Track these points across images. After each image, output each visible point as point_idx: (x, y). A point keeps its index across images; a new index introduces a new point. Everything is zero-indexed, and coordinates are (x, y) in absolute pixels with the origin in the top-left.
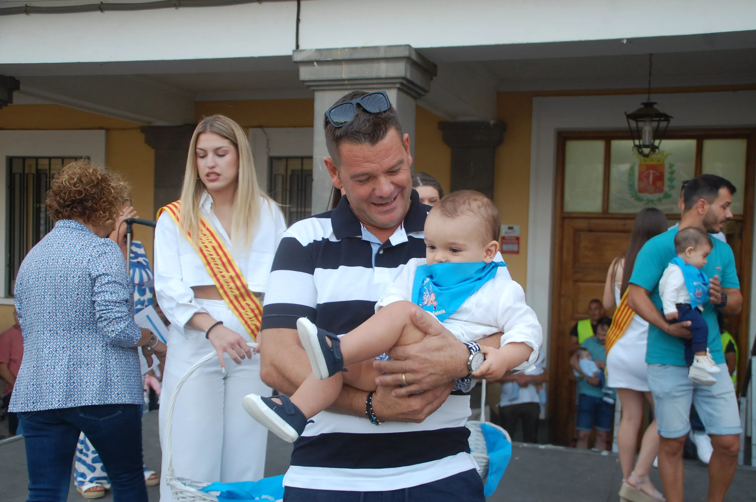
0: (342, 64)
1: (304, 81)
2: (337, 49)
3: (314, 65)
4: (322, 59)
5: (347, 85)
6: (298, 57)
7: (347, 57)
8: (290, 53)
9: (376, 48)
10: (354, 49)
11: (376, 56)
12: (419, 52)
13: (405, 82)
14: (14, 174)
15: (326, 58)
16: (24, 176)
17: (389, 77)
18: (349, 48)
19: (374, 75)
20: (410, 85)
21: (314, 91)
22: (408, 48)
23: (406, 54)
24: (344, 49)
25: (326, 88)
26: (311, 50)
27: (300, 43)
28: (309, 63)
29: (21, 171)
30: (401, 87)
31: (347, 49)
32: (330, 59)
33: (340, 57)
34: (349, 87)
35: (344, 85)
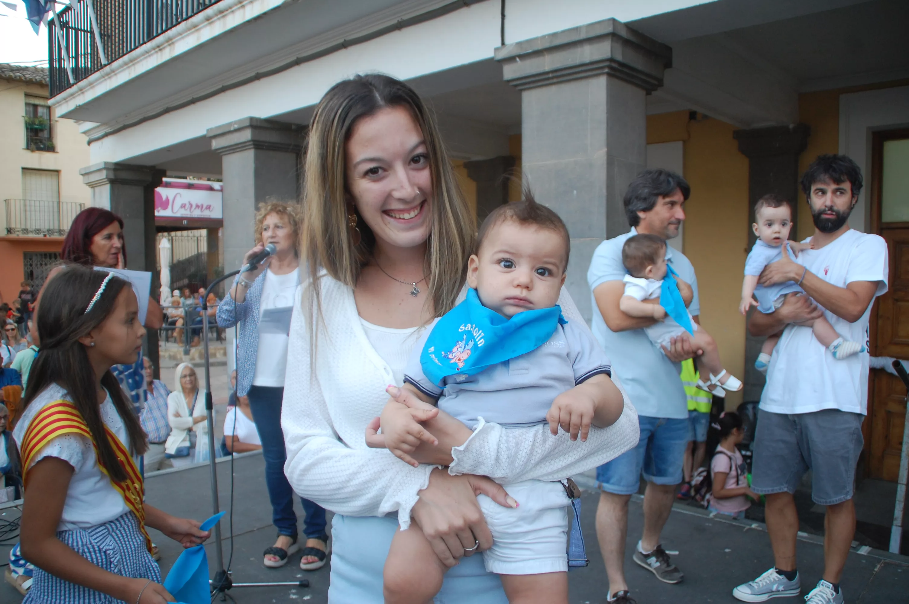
0: (544, 55)
1: (509, 81)
2: (537, 38)
3: (517, 61)
4: (522, 52)
5: (553, 78)
6: (501, 55)
7: (547, 45)
8: (492, 54)
9: (576, 29)
10: (554, 35)
11: (578, 38)
12: (629, 26)
13: (614, 65)
15: (526, 51)
17: (593, 61)
18: (549, 35)
19: (578, 62)
20: (627, 70)
21: (521, 90)
22: (611, 22)
23: (610, 29)
24: (544, 37)
25: (532, 85)
26: (512, 45)
27: (506, 38)
28: (511, 59)
30: (609, 71)
31: (547, 37)
32: (530, 51)
33: (541, 48)
34: (555, 80)
35: (548, 79)
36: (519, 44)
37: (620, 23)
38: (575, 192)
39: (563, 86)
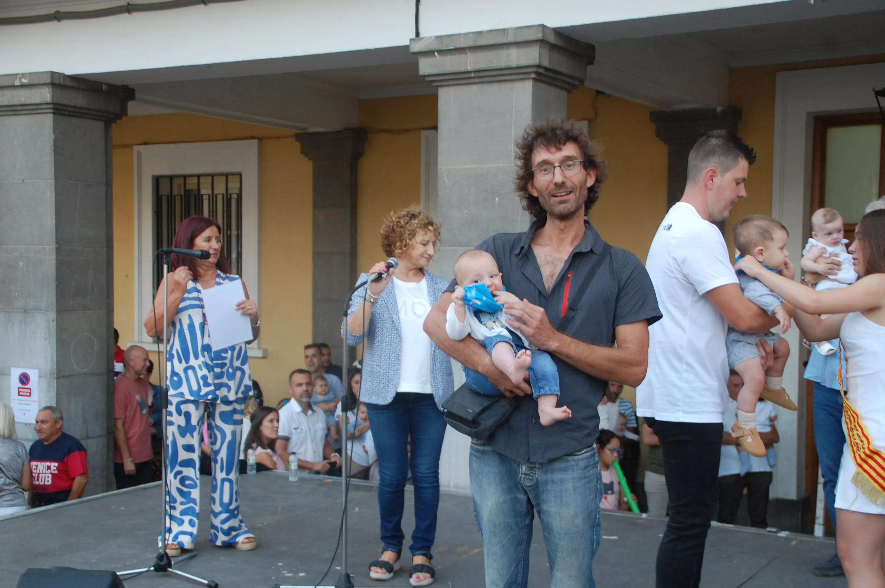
0: (467, 53)
1: (424, 76)
2: (459, 35)
3: (435, 56)
4: (444, 48)
5: (474, 78)
6: (416, 48)
7: (471, 44)
8: (406, 42)
9: (503, 31)
10: (479, 33)
11: (504, 41)
12: (559, 32)
13: (541, 71)
14: (161, 196)
15: (447, 47)
16: (171, 198)
17: (519, 66)
18: (473, 33)
19: (503, 65)
20: (551, 74)
21: (437, 86)
22: (541, 28)
23: (539, 36)
24: (468, 34)
25: (450, 82)
26: (430, 38)
27: (421, 30)
28: (429, 53)
29: (168, 193)
30: (536, 77)
31: (471, 35)
32: (452, 48)
33: (463, 46)
34: (477, 80)
35: (470, 78)
36: (439, 38)
37: (548, 28)
38: (497, 199)
39: (485, 87)
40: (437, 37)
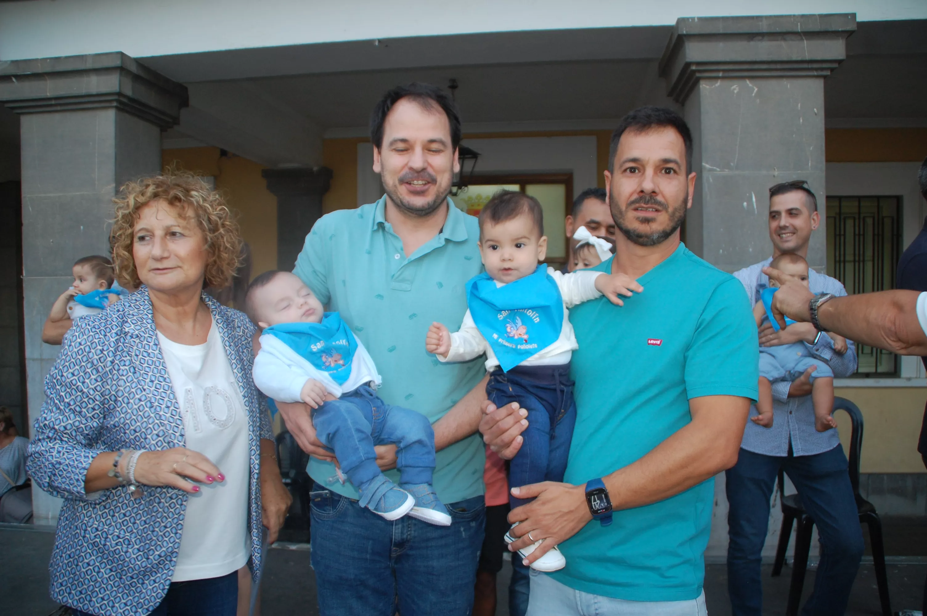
0: (46, 80)
2: (36, 60)
3: (13, 82)
4: (20, 72)
5: (56, 105)
7: (48, 69)
9: (82, 58)
10: (57, 59)
11: (83, 67)
12: (140, 62)
13: (124, 100)
15: (25, 72)
17: (99, 92)
18: (51, 59)
19: (83, 92)
20: (136, 105)
21: (20, 114)
22: (119, 56)
23: (118, 63)
24: (45, 59)
25: (32, 110)
26: (7, 63)
28: (7, 78)
30: (118, 105)
31: (48, 60)
32: (29, 73)
33: (40, 71)
34: (59, 108)
35: (51, 105)
36: (15, 63)
37: (129, 56)
38: (82, 227)
39: (68, 115)
40: (13, 62)
